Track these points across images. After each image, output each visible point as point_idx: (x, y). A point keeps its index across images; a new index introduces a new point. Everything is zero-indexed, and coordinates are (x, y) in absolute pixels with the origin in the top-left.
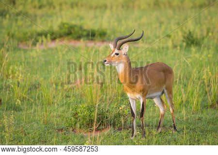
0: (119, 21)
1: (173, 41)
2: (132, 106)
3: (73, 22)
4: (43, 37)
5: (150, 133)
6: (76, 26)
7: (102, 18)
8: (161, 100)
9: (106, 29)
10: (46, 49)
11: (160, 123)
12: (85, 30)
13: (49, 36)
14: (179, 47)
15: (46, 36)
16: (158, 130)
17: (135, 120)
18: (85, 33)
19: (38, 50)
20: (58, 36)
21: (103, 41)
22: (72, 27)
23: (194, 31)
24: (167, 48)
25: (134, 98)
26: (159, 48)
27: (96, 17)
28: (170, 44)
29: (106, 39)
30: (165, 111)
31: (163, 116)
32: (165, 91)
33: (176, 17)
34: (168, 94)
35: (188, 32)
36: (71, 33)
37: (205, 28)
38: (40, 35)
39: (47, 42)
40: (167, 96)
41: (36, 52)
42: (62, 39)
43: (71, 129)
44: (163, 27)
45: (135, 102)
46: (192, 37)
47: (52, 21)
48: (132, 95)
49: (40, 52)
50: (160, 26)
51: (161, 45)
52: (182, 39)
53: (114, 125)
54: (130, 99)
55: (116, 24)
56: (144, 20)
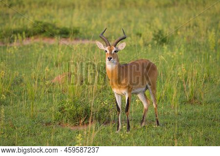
0: (89, 20)
1: (143, 39)
2: (117, 101)
3: (45, 21)
4: (19, 35)
5: (134, 127)
6: (49, 24)
7: (72, 16)
8: (145, 95)
9: (79, 28)
10: (21, 46)
11: (143, 117)
12: (58, 29)
13: (24, 33)
14: (150, 45)
15: (21, 33)
16: (141, 124)
17: (120, 115)
18: (58, 31)
19: (15, 47)
20: (32, 34)
21: (76, 39)
22: (45, 26)
23: (163, 30)
24: (139, 46)
25: (120, 93)
26: (131, 46)
27: (66, 16)
28: (141, 42)
29: (78, 37)
30: (148, 106)
31: (146, 110)
32: (149, 86)
33: (144, 16)
34: (152, 90)
35: (157, 31)
36: (44, 31)
37: (172, 26)
38: (15, 32)
39: (23, 39)
40: (151, 91)
41: (14, 49)
42: (36, 37)
43: (58, 123)
44: (132, 25)
45: (120, 98)
46: (162, 35)
47: (23, 19)
48: (118, 90)
49: (17, 49)
50: (129, 25)
51: (133, 43)
52: (152, 37)
53: (99, 119)
54: (115, 94)
55: (85, 22)
56: (113, 19)
